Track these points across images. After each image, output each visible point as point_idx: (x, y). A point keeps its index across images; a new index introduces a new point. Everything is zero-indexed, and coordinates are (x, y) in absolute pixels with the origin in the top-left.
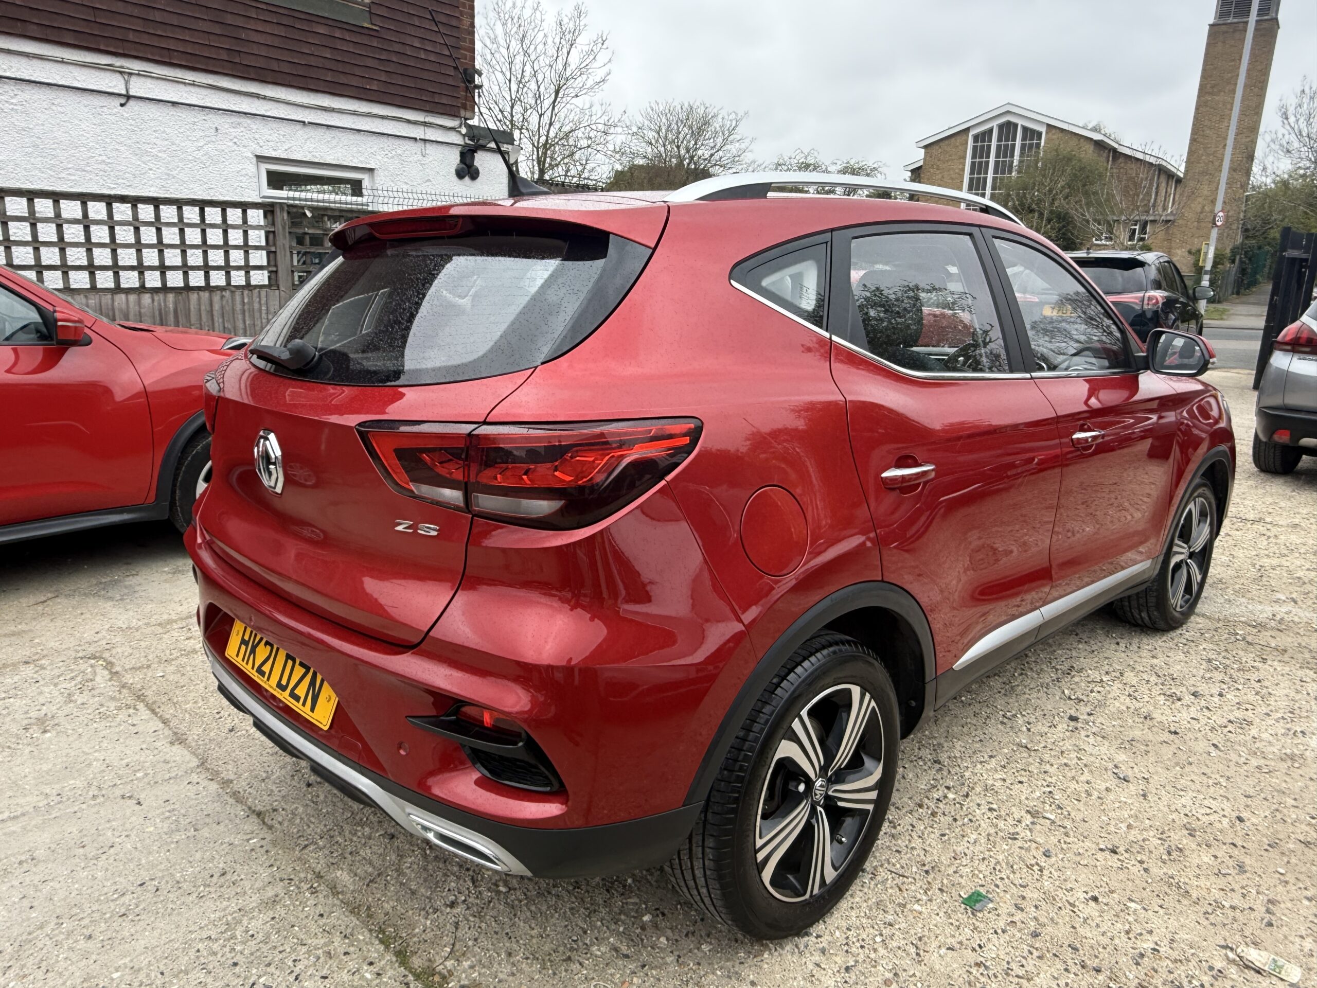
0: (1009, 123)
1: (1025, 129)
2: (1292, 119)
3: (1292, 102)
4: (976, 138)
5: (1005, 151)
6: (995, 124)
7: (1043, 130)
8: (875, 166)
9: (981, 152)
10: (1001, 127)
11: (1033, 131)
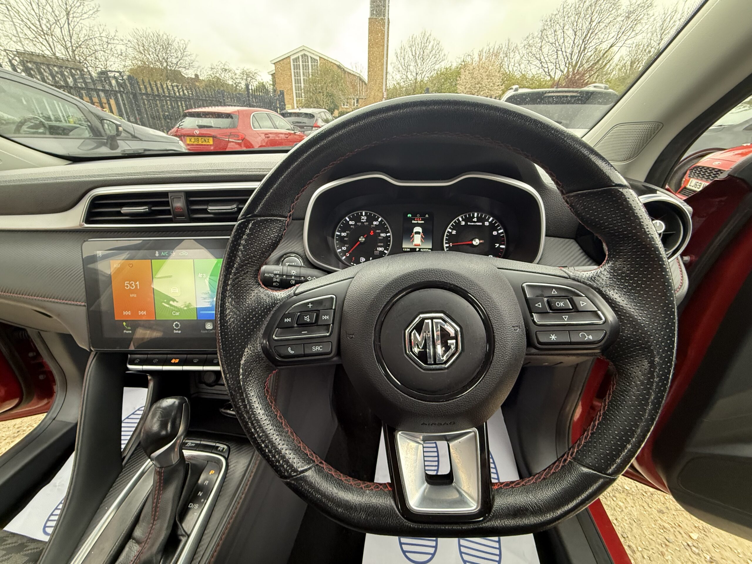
0: (305, 55)
1: (311, 58)
2: (399, 58)
3: (399, 52)
4: (293, 60)
5: (306, 67)
6: (300, 54)
7: (318, 58)
8: (256, 71)
9: (297, 67)
10: (302, 56)
11: (314, 59)
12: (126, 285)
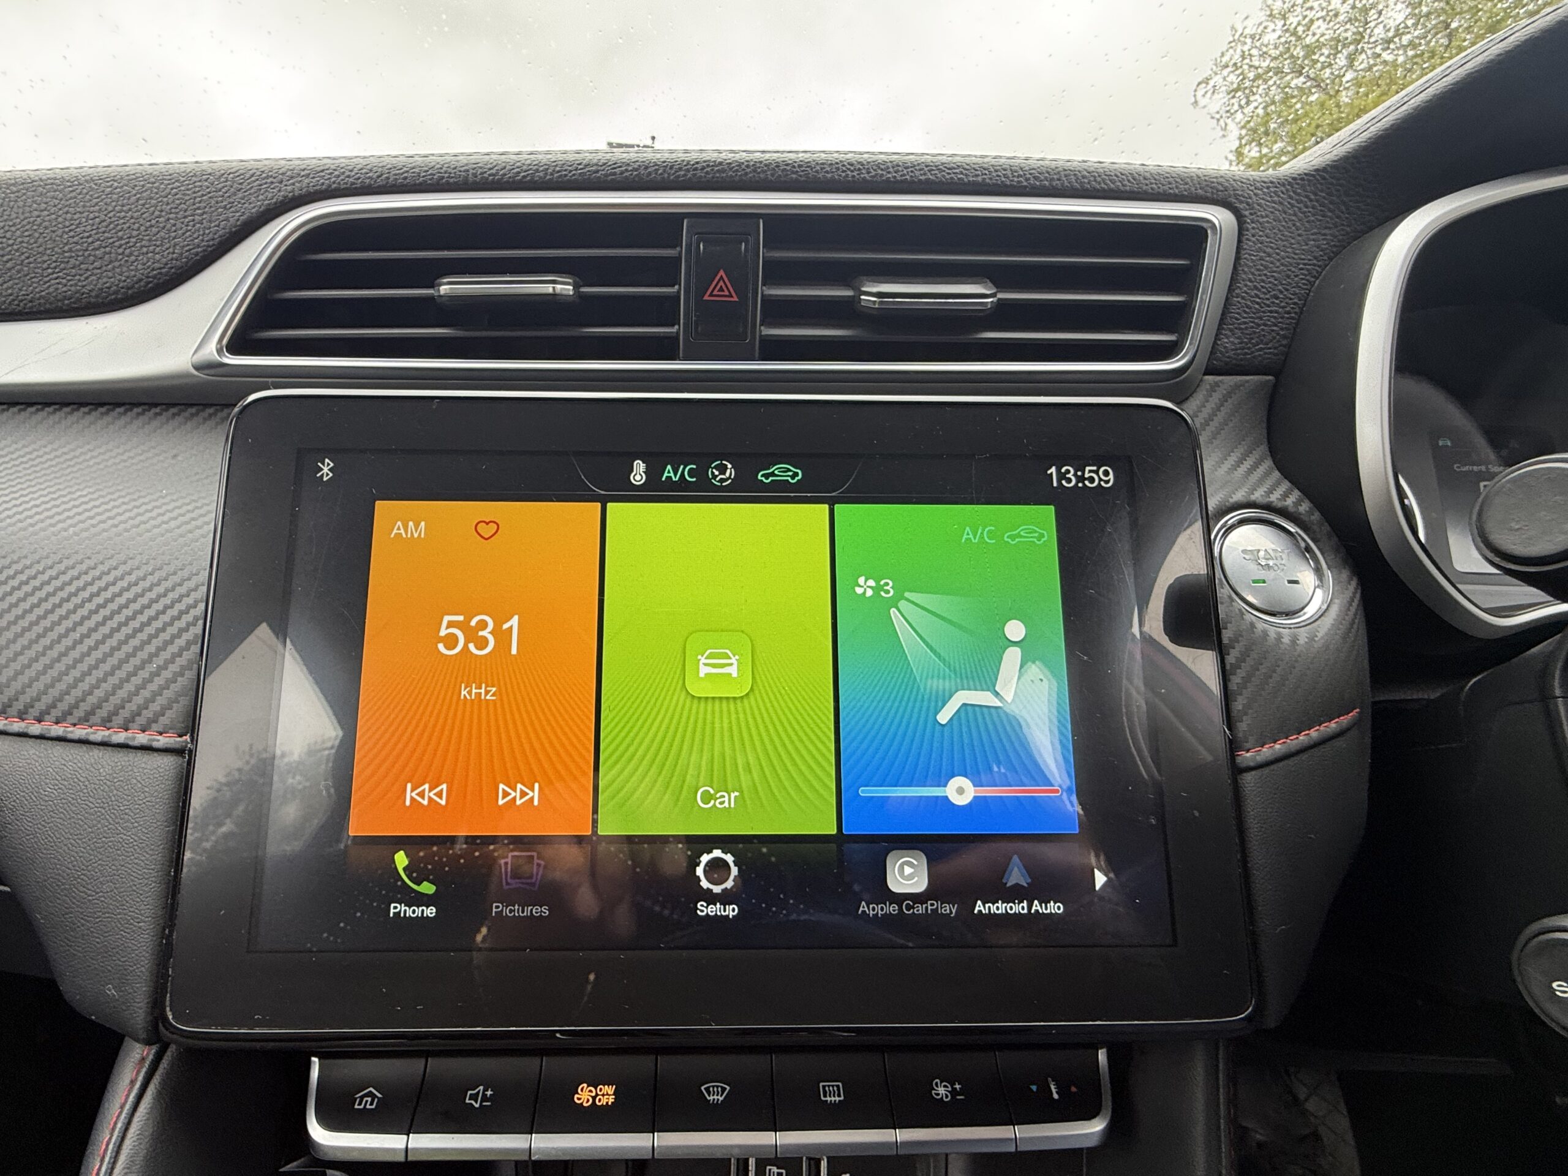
12: (443, 632)
